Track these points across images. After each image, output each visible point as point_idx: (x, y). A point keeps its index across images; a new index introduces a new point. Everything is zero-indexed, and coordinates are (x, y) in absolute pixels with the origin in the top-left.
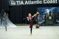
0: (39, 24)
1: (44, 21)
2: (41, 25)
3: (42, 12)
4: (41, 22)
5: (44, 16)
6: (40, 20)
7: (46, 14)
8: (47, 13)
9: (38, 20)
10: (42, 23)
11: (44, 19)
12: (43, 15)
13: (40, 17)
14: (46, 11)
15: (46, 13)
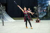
0: (39, 18)
1: (45, 14)
2: (42, 19)
3: (44, 5)
4: (42, 15)
5: (46, 8)
6: (41, 14)
7: (47, 7)
8: (49, 5)
9: (39, 13)
10: (43, 17)
11: (45, 12)
12: (44, 7)
13: (40, 9)
14: (47, 3)
15: (47, 5)
